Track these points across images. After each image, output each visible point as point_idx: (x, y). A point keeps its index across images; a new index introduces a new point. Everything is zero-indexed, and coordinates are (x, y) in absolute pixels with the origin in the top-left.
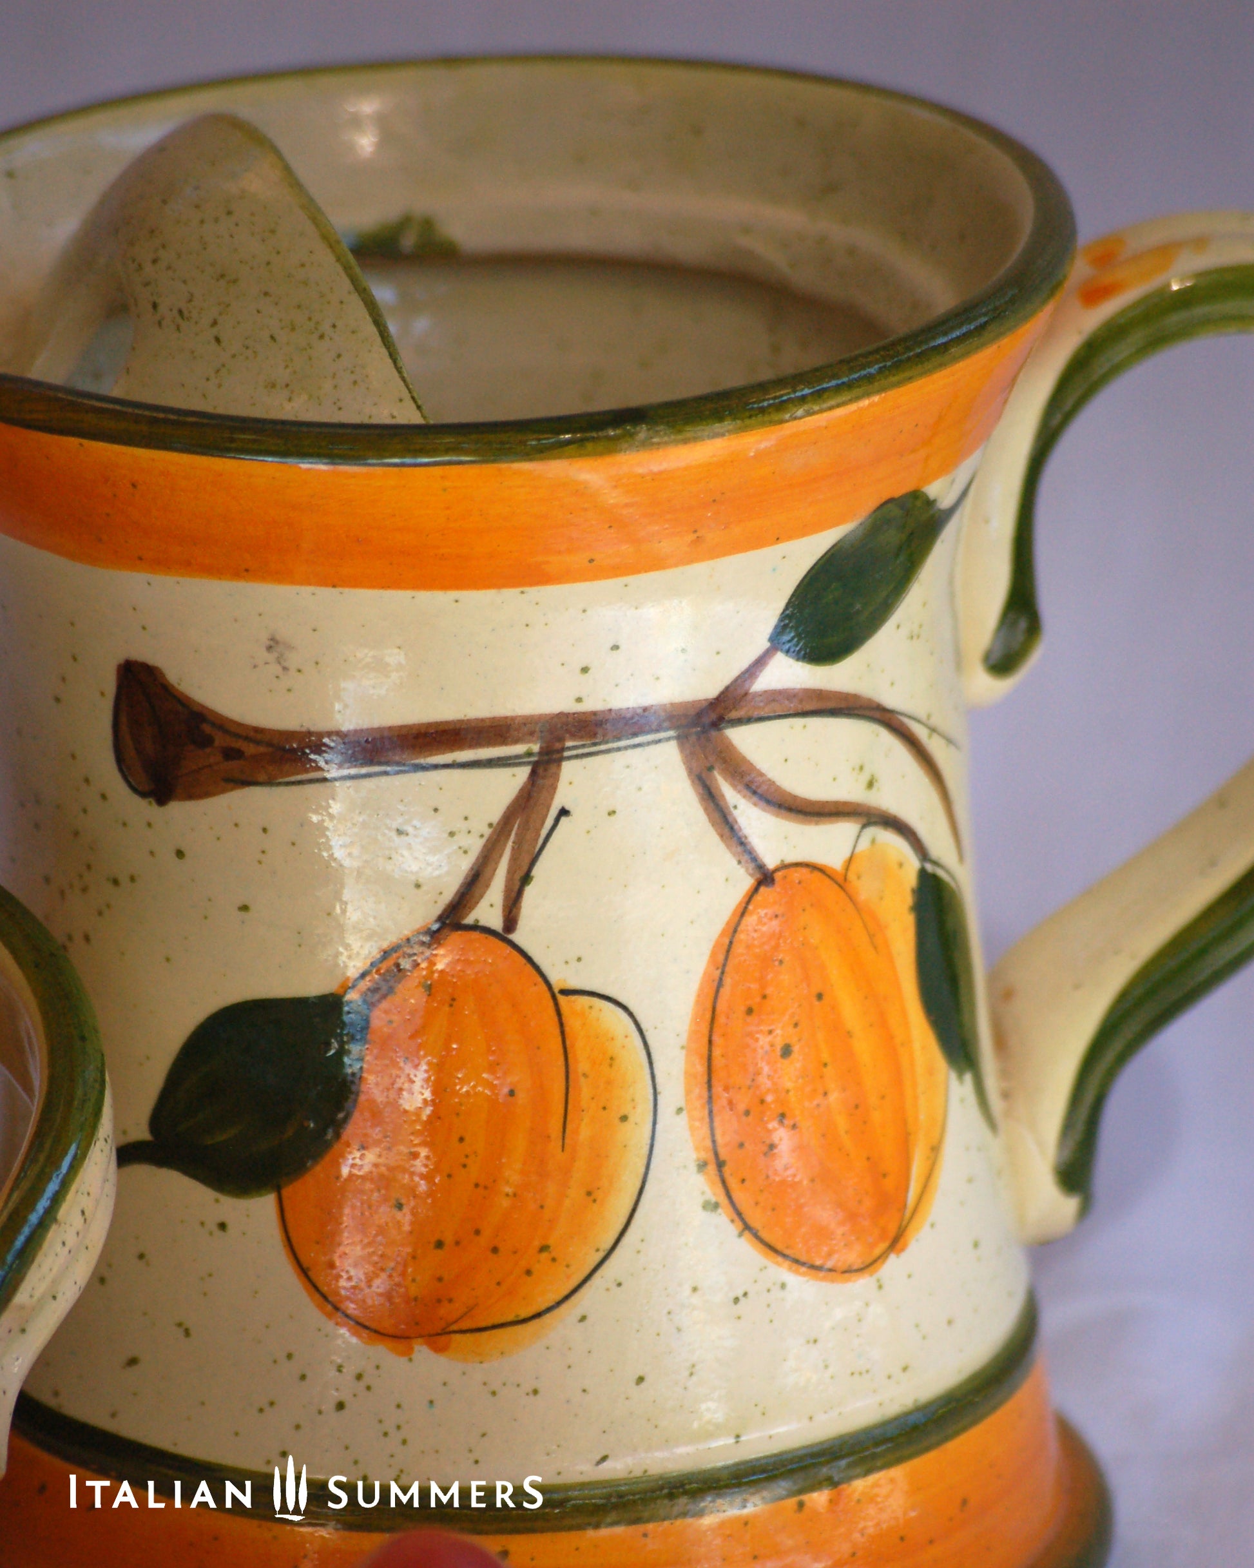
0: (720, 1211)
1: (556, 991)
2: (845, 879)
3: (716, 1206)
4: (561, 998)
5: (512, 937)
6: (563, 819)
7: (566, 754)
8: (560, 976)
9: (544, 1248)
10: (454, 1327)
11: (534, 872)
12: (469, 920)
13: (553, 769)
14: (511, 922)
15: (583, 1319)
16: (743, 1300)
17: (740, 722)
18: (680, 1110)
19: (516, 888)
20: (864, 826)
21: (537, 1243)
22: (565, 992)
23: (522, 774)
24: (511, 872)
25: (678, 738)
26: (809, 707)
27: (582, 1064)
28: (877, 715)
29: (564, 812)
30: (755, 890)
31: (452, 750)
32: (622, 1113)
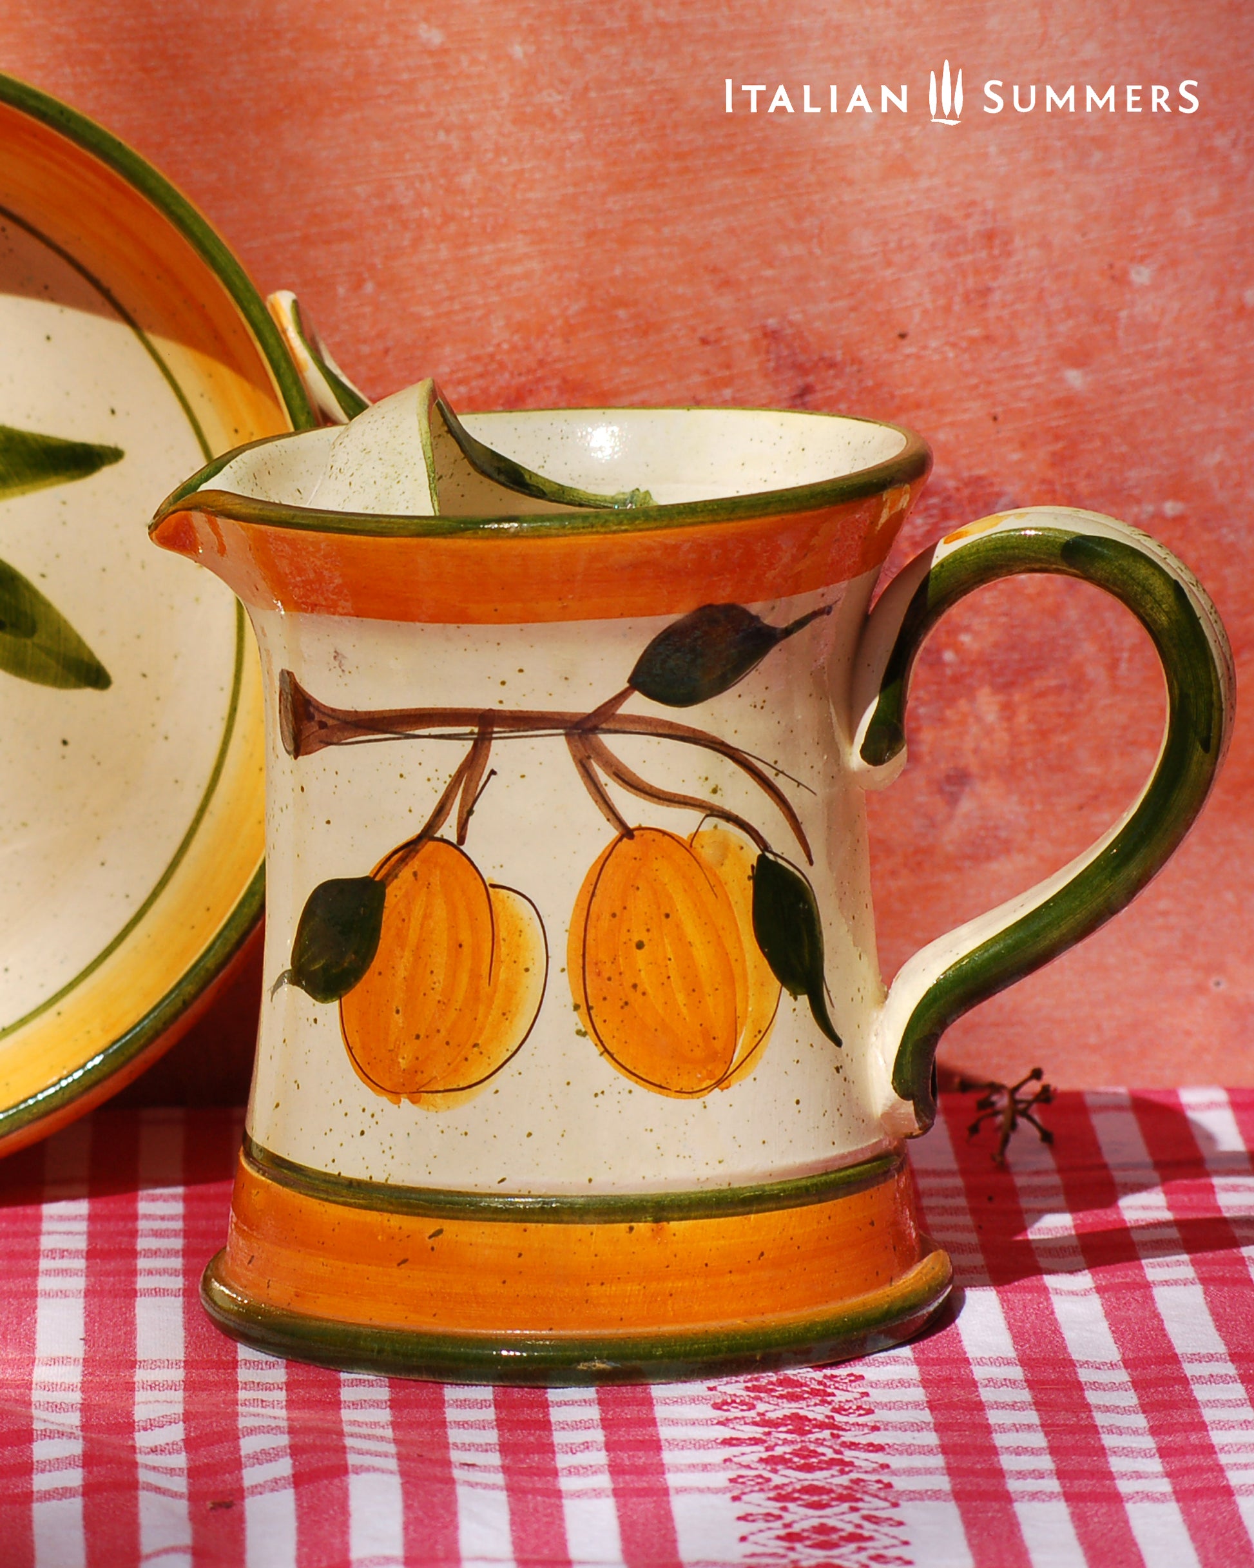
0: (587, 1037)
1: (487, 884)
2: (691, 846)
3: (584, 1034)
4: (490, 889)
5: (462, 847)
6: (493, 777)
7: (494, 735)
8: (490, 876)
9: (475, 1045)
10: (423, 1089)
11: (474, 809)
12: (438, 835)
13: (487, 743)
14: (462, 839)
15: (497, 1092)
16: (600, 1095)
17: (609, 731)
18: (563, 970)
19: (465, 816)
20: (707, 816)
21: (471, 1042)
22: (493, 886)
23: (469, 744)
24: (462, 806)
25: (566, 735)
26: (660, 731)
27: (502, 933)
28: (722, 748)
29: (493, 772)
30: (620, 839)
31: (428, 727)
32: (525, 967)
